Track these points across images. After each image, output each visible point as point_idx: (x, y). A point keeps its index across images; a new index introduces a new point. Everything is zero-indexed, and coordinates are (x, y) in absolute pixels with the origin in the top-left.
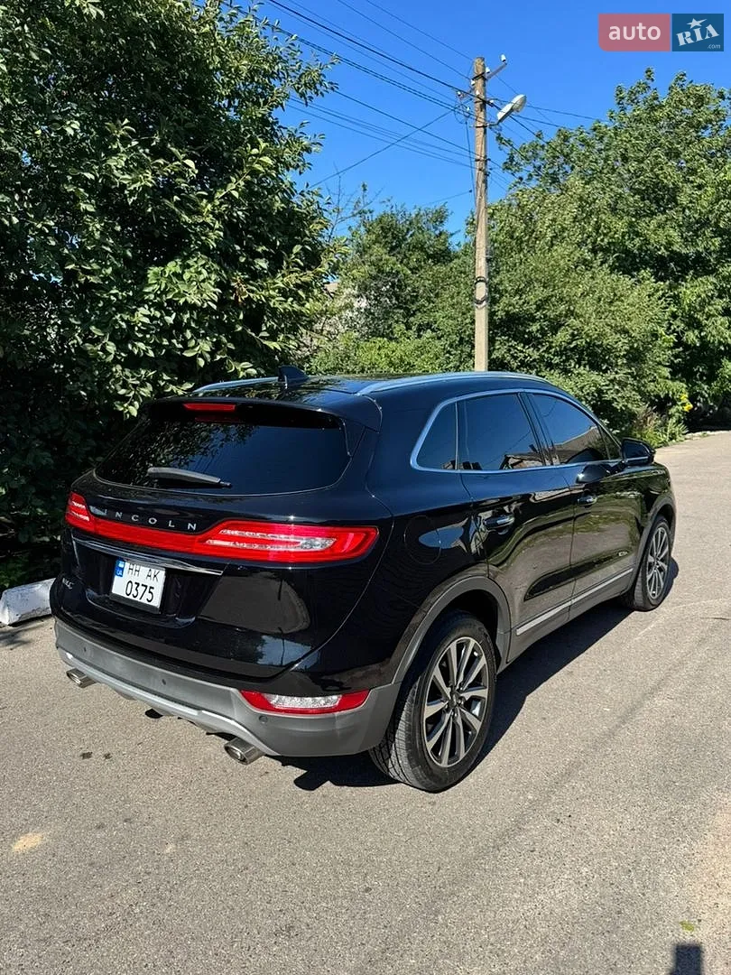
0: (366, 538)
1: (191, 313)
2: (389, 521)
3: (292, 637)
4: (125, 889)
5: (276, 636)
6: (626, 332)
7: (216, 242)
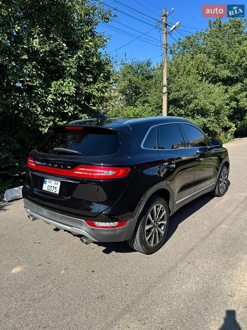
0: (126, 171)
1: (67, 97)
2: (134, 166)
3: (102, 203)
5: (97, 203)
6: (214, 104)
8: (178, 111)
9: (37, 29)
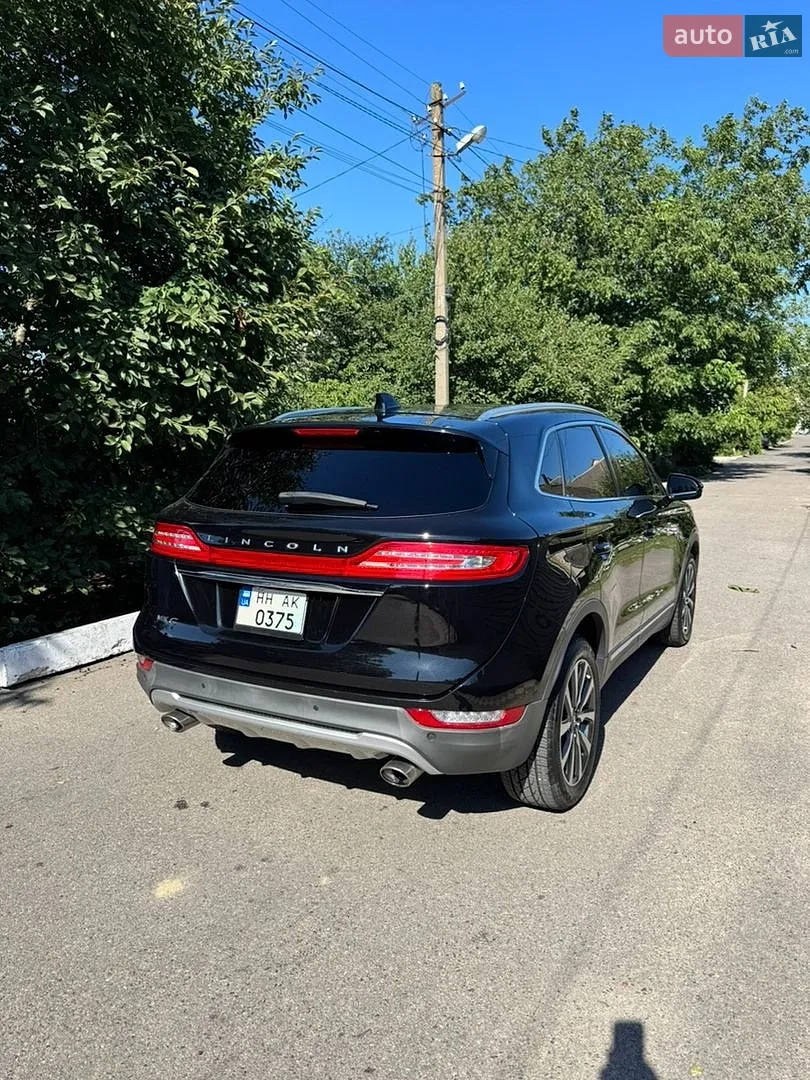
0: (521, 555)
1: (193, 340)
2: (534, 541)
6: (585, 379)
7: (218, 263)
8: (482, 397)
9: (105, 114)
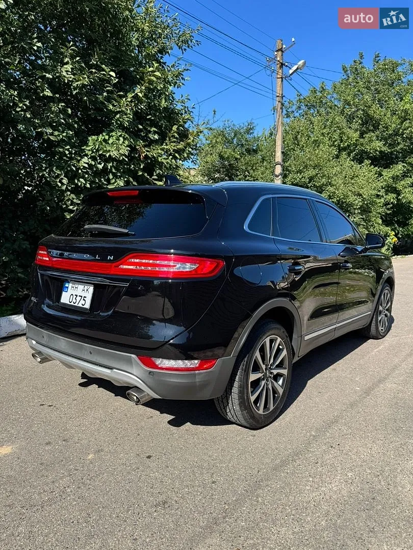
0: (217, 265)
1: (113, 163)
2: (231, 258)
4: (61, 478)
6: (360, 195)
7: (128, 123)
9: (70, 47)
